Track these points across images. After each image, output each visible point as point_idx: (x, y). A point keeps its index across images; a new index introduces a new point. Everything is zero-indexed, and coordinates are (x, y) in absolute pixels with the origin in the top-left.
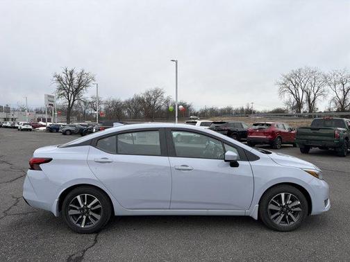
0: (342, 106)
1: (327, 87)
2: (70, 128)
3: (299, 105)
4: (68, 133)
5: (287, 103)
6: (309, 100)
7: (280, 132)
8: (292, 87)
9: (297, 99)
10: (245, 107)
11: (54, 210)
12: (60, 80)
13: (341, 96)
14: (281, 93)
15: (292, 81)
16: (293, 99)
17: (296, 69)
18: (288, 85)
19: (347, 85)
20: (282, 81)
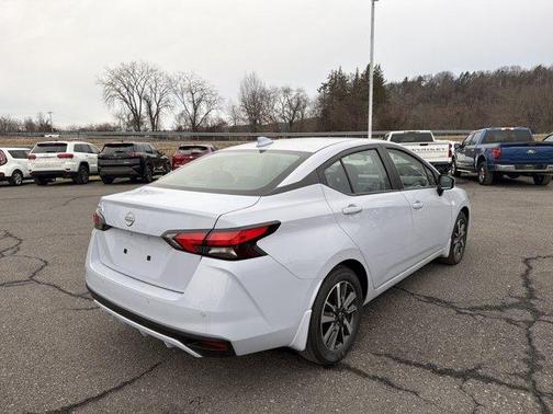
0: (194, 124)
1: (171, 96)
3: (137, 120)
5: (119, 117)
6: (150, 113)
8: (124, 91)
9: (134, 110)
13: (191, 111)
14: (108, 98)
15: (122, 83)
16: (128, 110)
17: (128, 62)
18: (118, 87)
19: (197, 96)
20: (106, 79)
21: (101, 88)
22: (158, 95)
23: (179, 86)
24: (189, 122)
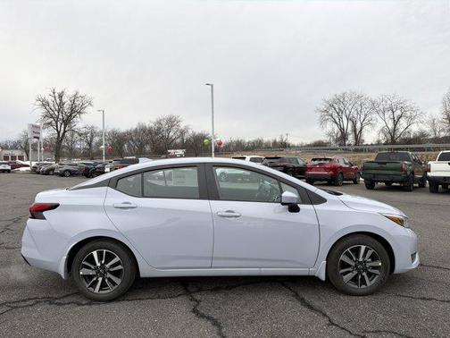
0: (392, 137)
1: (375, 116)
2: (69, 168)
3: (344, 136)
4: (67, 174)
5: (330, 135)
6: (355, 130)
7: (341, 167)
8: (335, 115)
9: (342, 129)
10: (278, 140)
11: (61, 270)
12: (45, 104)
13: (391, 126)
14: (323, 122)
15: (334, 109)
16: (336, 129)
17: (339, 93)
18: (330, 112)
19: (398, 113)
20: (323, 108)
21: (319, 115)
22: (363, 116)
23: (381, 107)
24: (389, 136)
